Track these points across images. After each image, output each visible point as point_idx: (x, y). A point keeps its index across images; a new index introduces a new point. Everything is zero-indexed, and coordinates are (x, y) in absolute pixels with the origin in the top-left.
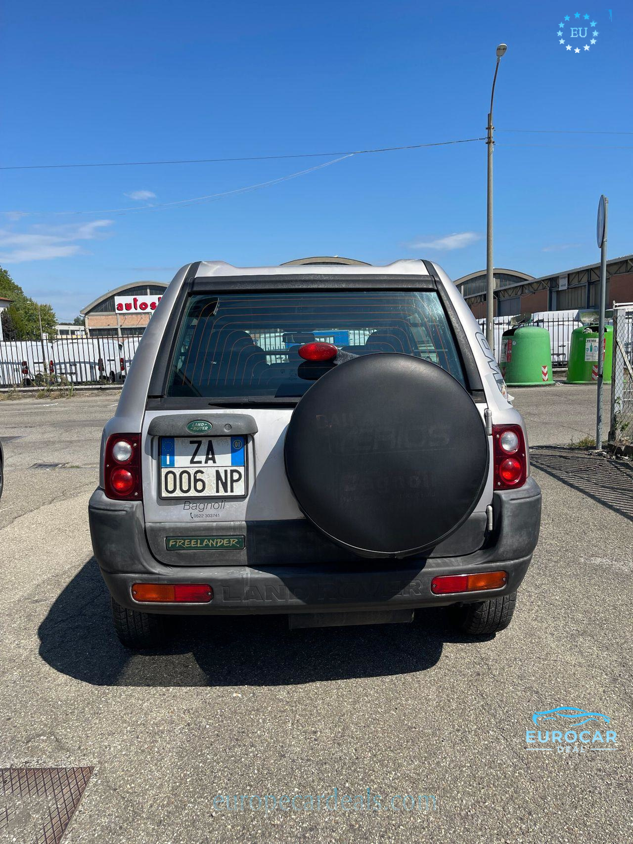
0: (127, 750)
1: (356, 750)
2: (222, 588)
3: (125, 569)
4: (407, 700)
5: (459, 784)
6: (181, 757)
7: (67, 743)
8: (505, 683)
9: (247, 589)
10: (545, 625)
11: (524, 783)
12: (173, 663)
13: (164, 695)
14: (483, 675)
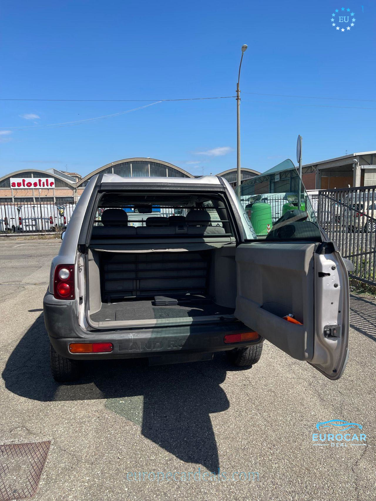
0: (67, 431)
1: (188, 423)
2: (118, 344)
3: (66, 336)
4: (210, 399)
5: (240, 435)
6: (97, 433)
7: (33, 430)
8: (258, 388)
9: (131, 344)
10: (276, 360)
11: (270, 432)
12: (84, 388)
13: (82, 404)
14: (247, 385)
